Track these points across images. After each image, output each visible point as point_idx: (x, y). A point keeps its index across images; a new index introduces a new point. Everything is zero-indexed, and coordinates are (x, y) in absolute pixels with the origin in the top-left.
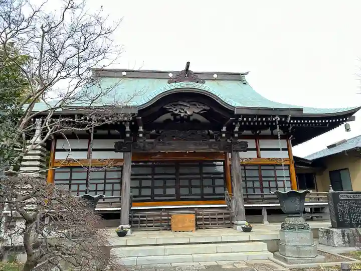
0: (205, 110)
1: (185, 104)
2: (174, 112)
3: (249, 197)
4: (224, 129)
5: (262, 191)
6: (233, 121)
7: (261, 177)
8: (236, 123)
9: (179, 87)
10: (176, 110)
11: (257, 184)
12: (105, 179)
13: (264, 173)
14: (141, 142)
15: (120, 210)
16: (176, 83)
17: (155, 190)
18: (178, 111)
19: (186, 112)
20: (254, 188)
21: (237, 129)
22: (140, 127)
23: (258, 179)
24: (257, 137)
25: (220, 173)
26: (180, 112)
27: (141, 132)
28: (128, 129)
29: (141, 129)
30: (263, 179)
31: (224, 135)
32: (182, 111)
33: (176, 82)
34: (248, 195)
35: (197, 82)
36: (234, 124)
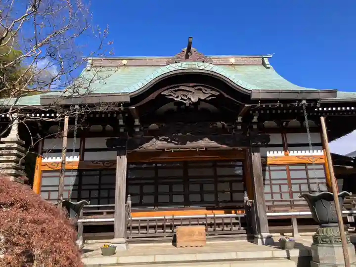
0: (213, 95)
1: (188, 89)
2: (176, 99)
3: (275, 203)
4: (239, 119)
5: (291, 196)
6: (250, 108)
7: (289, 179)
8: (254, 111)
9: (180, 68)
10: (177, 97)
11: (285, 188)
12: (100, 184)
13: (293, 175)
14: (138, 138)
15: (113, 221)
16: (177, 64)
17: (160, 197)
18: (180, 98)
19: (190, 99)
20: (281, 193)
21: (255, 119)
22: (135, 120)
23: (286, 182)
24: (284, 130)
25: (238, 176)
26: (182, 99)
27: (137, 126)
28: (121, 122)
29: (137, 122)
30: (293, 181)
31: (239, 127)
32: (185, 98)
33: (176, 62)
34: (273, 201)
35: (203, 62)
36: (251, 112)
